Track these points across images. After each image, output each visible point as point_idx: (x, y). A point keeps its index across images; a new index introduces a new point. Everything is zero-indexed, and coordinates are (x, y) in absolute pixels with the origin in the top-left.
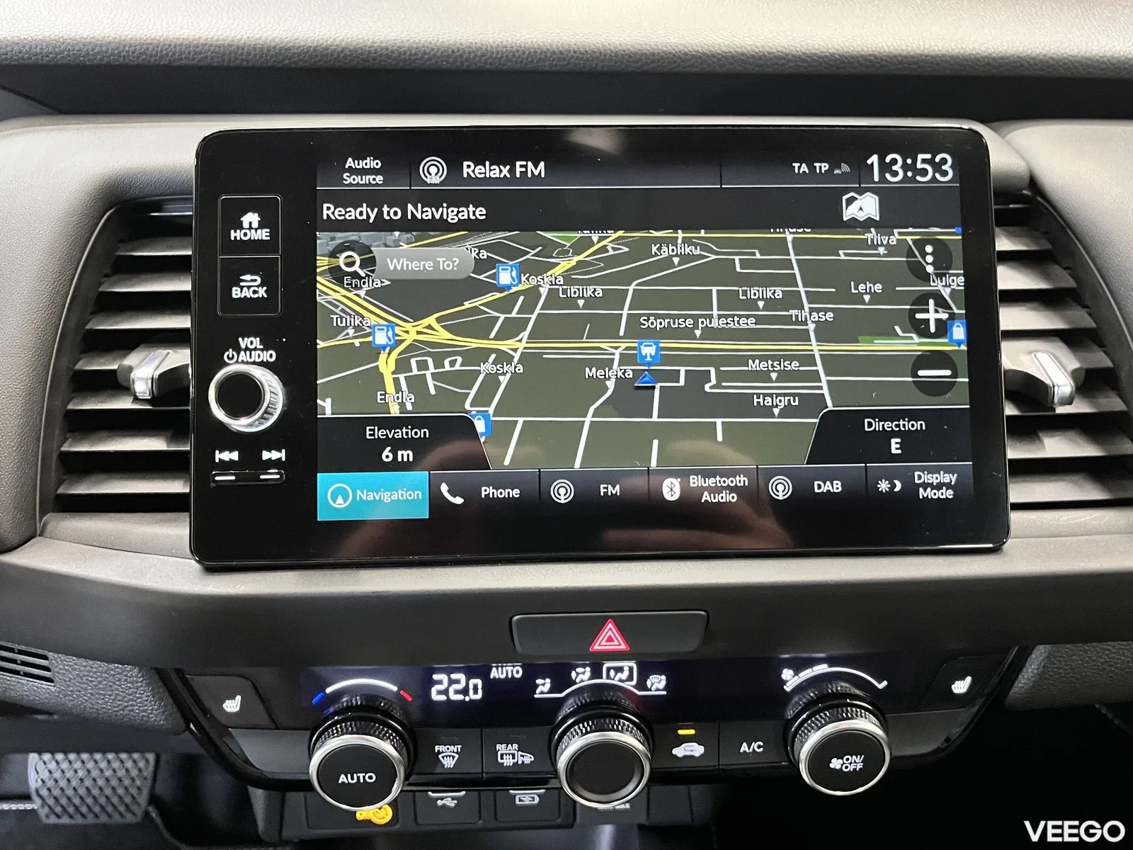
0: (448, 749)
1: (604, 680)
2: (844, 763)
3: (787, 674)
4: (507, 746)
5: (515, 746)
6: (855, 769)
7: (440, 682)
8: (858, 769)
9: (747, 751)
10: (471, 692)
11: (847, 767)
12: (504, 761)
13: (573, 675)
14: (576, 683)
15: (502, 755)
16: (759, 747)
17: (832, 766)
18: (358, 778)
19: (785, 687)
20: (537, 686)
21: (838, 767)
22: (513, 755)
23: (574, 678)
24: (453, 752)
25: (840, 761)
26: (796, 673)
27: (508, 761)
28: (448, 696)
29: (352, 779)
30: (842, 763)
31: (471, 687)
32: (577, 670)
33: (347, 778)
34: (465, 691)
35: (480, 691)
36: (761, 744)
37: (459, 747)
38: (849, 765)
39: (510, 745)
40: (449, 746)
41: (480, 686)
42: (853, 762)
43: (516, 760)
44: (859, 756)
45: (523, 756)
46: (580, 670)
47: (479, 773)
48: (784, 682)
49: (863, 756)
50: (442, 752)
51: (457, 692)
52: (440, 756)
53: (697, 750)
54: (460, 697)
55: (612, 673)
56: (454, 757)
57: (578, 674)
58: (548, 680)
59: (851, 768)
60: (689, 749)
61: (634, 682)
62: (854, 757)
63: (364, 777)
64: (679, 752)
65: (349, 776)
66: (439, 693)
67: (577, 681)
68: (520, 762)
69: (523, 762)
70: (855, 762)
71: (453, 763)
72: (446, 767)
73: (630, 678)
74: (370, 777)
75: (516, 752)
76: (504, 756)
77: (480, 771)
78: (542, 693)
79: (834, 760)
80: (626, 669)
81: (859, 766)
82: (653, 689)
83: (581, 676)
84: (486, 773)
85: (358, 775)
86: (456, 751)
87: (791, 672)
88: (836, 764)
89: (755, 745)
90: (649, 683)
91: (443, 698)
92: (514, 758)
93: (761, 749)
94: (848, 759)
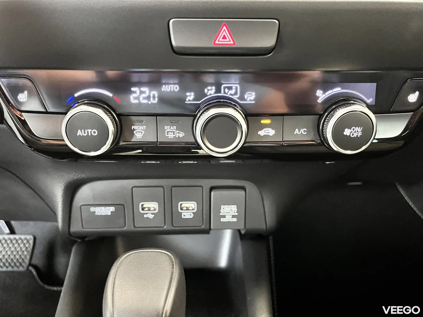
0: (139, 128)
1: (222, 94)
2: (351, 132)
3: (319, 93)
4: (170, 127)
5: (175, 127)
6: (357, 136)
7: (135, 92)
8: (359, 136)
9: (298, 133)
10: (152, 99)
11: (353, 135)
12: (169, 135)
13: (206, 91)
14: (207, 96)
15: (168, 132)
16: (305, 131)
17: (345, 133)
18: (88, 132)
19: (318, 101)
20: (187, 96)
21: (348, 134)
22: (174, 132)
23: (206, 93)
24: (142, 130)
25: (350, 131)
26: (324, 92)
27: (171, 136)
28: (139, 100)
29: (85, 133)
30: (350, 132)
31: (152, 96)
32: (208, 88)
33: (82, 132)
34: (148, 98)
35: (156, 99)
36: (306, 130)
37: (145, 127)
38: (354, 133)
39: (172, 127)
40: (139, 126)
41: (156, 96)
42: (356, 131)
43: (175, 135)
44: (360, 128)
45: (179, 133)
46: (209, 88)
47: (156, 142)
48: (318, 98)
49: (362, 128)
50: (136, 130)
51: (145, 98)
52: (134, 132)
53: (271, 132)
54: (146, 101)
55: (227, 90)
56: (142, 133)
57: (208, 90)
58: (192, 94)
59: (355, 135)
60: (267, 131)
61: (238, 96)
62: (357, 128)
63: (91, 132)
64: (262, 133)
65: (83, 131)
66: (135, 98)
67: (208, 94)
68: (177, 136)
69: (179, 136)
70: (358, 131)
71: (141, 136)
72: (138, 138)
73: (236, 93)
74: (94, 132)
75: (175, 131)
76: (169, 133)
77: (156, 141)
78: (189, 100)
79: (346, 130)
80: (234, 88)
81: (360, 134)
82: (248, 100)
83: (210, 92)
84: (159, 142)
85: (88, 130)
86: (143, 129)
87: (321, 92)
88: (347, 132)
89: (302, 131)
90: (246, 97)
91: (136, 101)
92: (174, 134)
93: (306, 133)
94: (354, 129)
